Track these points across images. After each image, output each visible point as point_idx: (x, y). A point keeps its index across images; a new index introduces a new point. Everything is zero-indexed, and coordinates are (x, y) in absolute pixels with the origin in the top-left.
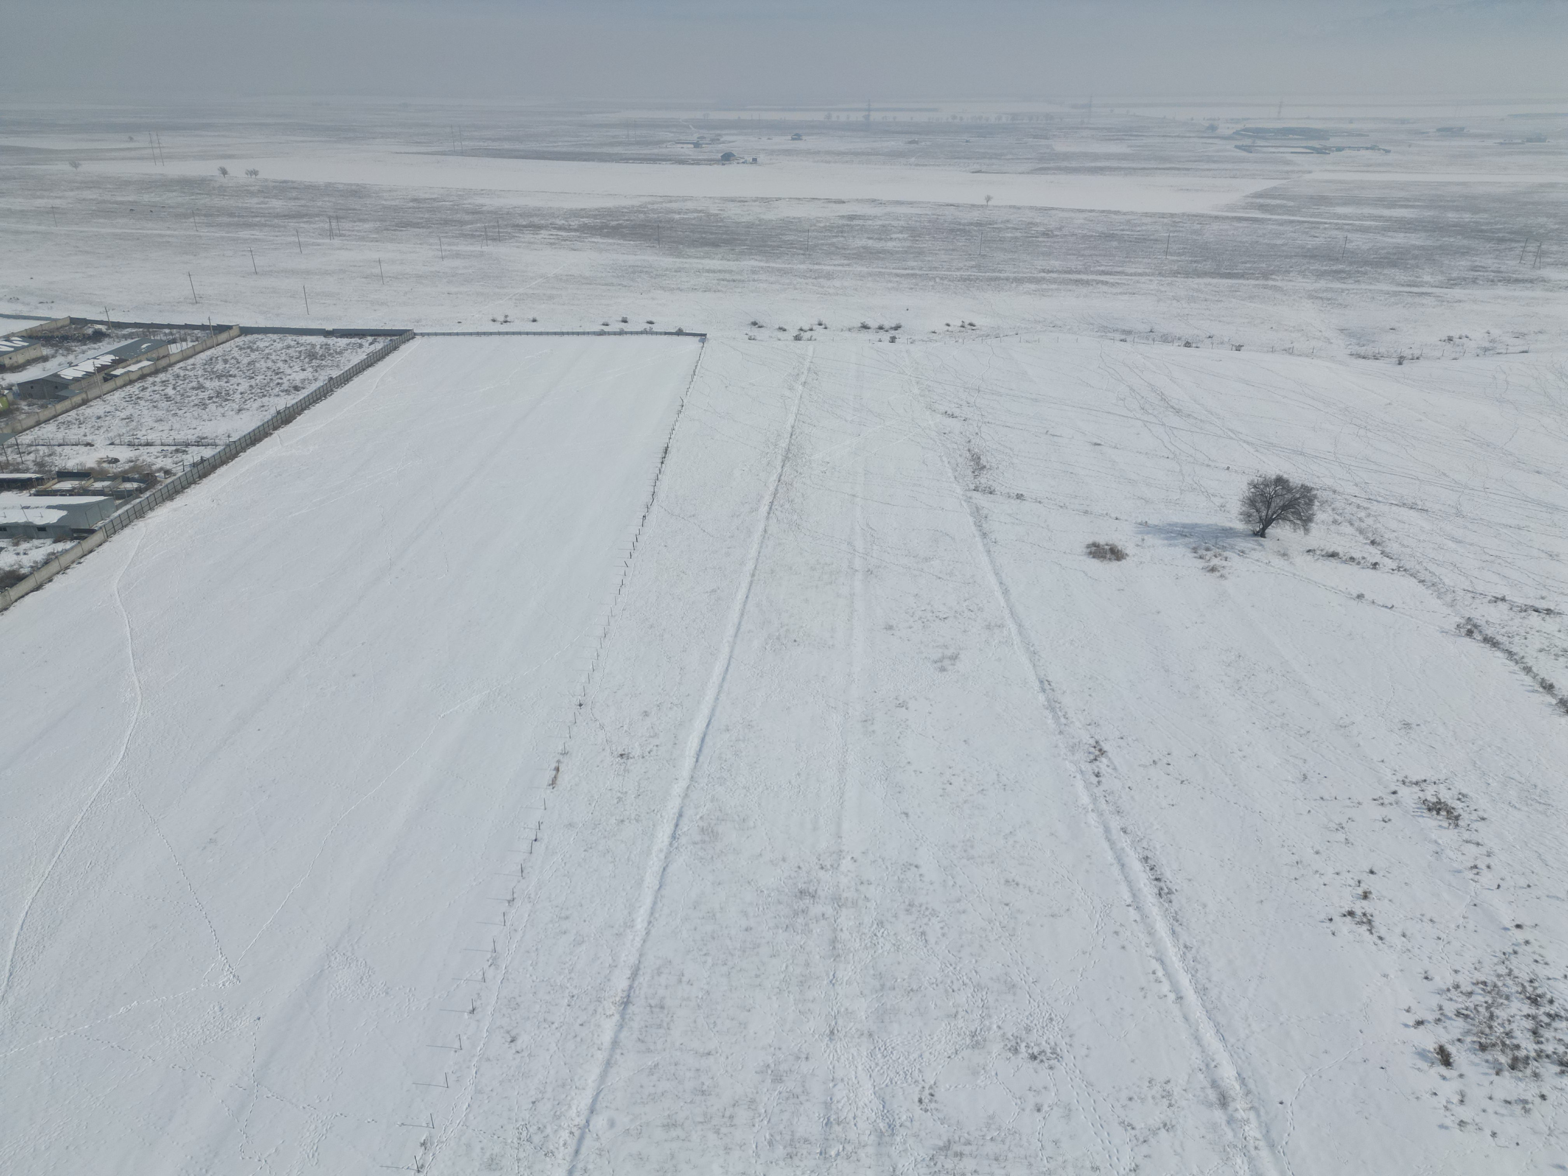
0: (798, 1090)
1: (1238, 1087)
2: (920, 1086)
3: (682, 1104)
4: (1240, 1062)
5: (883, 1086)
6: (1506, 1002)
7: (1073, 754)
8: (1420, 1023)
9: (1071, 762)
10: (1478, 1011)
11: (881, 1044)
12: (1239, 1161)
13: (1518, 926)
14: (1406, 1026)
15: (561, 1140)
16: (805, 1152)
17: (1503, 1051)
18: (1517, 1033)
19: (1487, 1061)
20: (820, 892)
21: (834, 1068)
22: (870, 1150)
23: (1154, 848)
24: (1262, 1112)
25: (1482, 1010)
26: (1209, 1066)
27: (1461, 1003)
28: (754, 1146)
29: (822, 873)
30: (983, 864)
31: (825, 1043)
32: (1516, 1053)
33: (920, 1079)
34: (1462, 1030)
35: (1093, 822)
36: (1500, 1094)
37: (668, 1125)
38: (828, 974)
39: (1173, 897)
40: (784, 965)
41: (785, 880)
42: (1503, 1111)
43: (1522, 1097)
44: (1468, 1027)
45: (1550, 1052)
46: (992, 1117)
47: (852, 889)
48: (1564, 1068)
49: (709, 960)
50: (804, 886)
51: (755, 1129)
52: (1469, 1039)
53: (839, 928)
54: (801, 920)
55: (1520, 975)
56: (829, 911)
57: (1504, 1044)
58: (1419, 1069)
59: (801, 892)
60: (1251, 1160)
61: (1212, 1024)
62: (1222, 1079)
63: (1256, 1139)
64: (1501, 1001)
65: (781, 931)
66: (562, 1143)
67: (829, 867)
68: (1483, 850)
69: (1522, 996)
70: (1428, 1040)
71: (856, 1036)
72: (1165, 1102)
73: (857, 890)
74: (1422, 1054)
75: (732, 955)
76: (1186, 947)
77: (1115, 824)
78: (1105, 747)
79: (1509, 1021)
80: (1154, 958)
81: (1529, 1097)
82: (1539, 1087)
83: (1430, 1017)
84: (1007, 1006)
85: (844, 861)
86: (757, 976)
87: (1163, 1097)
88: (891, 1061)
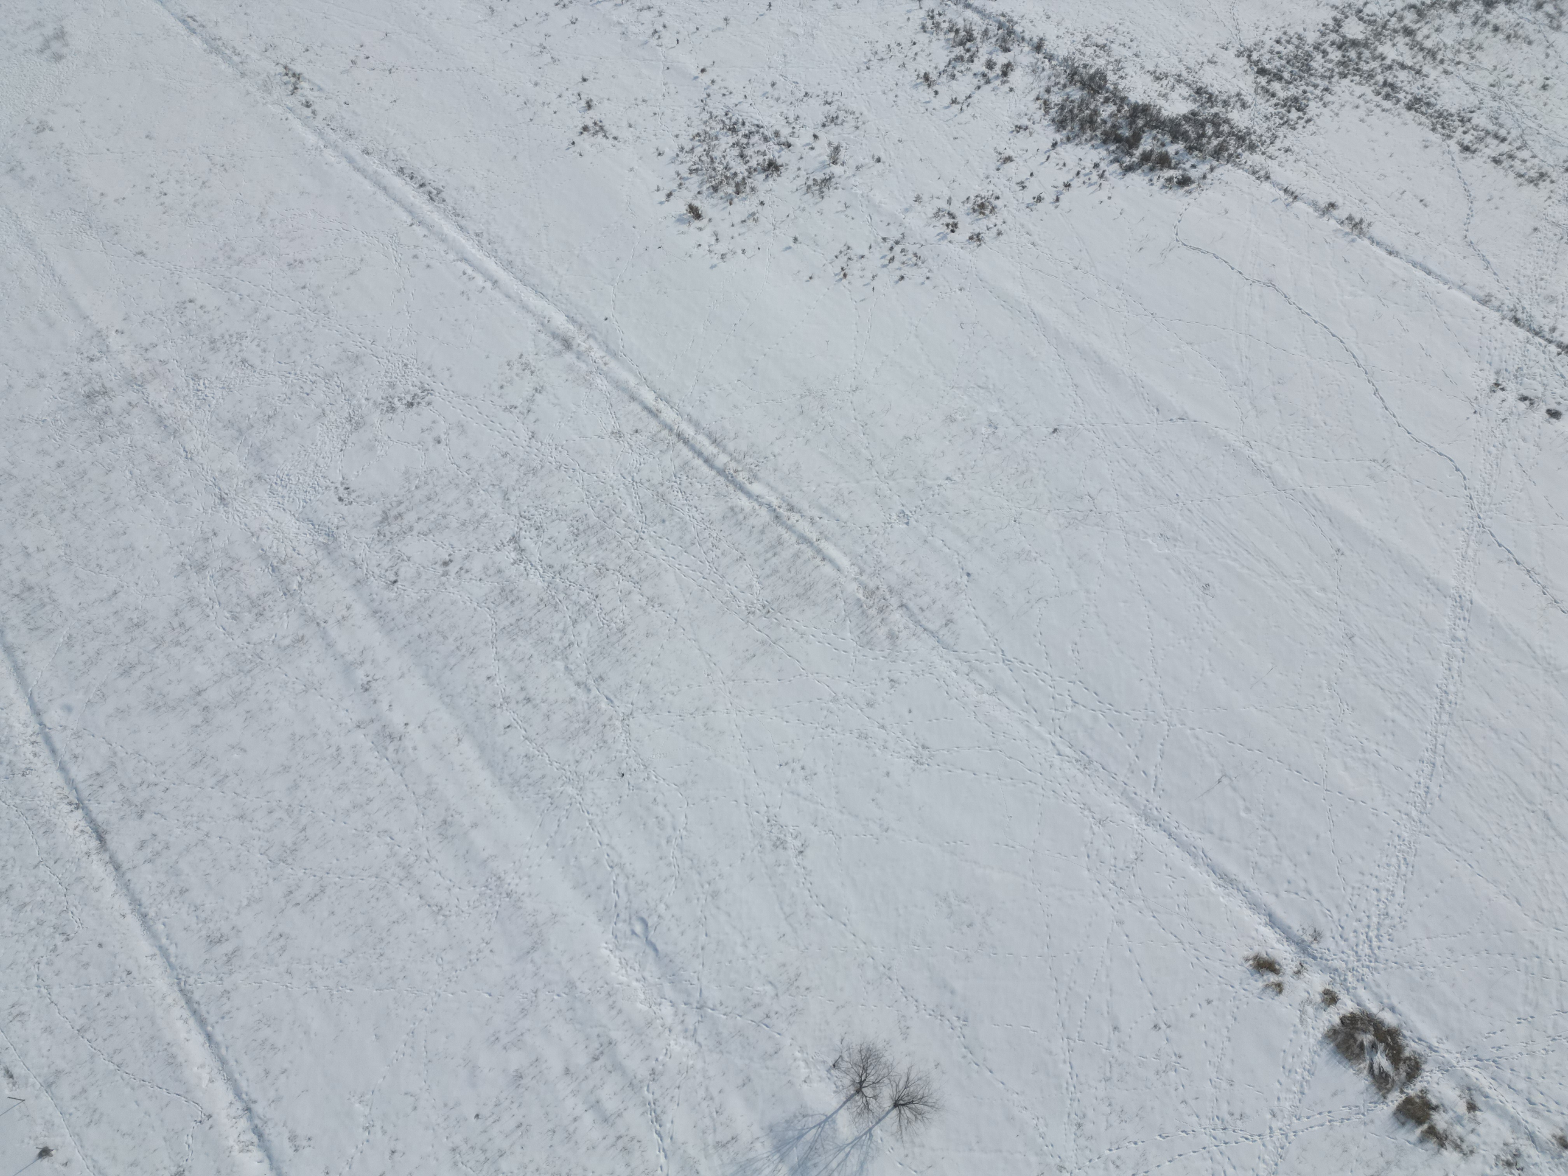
0: (228, 563)
1: (572, 327)
2: (333, 488)
3: (125, 648)
4: (563, 306)
5: (301, 509)
6: (716, 142)
7: (270, 93)
8: (669, 195)
9: (273, 103)
10: (702, 161)
11: (274, 479)
12: (599, 381)
13: (703, 71)
14: (661, 203)
15: (28, 755)
16: (271, 603)
17: (728, 184)
18: (732, 164)
19: (721, 198)
20: (108, 385)
21: (246, 525)
22: (325, 563)
23: (402, 155)
24: (597, 334)
25: (704, 158)
26: (544, 324)
27: (689, 160)
28: (221, 630)
29: (95, 365)
30: (255, 262)
31: (222, 511)
32: (736, 180)
33: (329, 483)
34: (698, 184)
35: (333, 159)
36: (737, 219)
37: (125, 671)
38: (178, 454)
39: (443, 195)
40: (127, 473)
41: (61, 395)
42: (743, 230)
43: (751, 212)
44: (700, 178)
45: (755, 166)
46: (406, 472)
47: (140, 362)
48: (767, 173)
49: (42, 517)
50: (86, 389)
51: (212, 617)
52: (704, 188)
53: (156, 406)
54: (109, 422)
55: (718, 113)
56: (134, 397)
57: (727, 178)
58: (683, 233)
59: (88, 396)
60: (606, 375)
61: (529, 289)
62: (558, 328)
63: (602, 357)
64: (713, 143)
65: (97, 445)
66: (31, 757)
67: (99, 355)
68: (654, 12)
69: (725, 130)
70: (679, 207)
71: (247, 487)
72: (528, 372)
73: (147, 360)
74: (680, 220)
75: (64, 498)
76: (477, 235)
77: (353, 148)
78: (298, 69)
79: (724, 156)
80: (458, 260)
81: (755, 210)
82: (757, 197)
83: (674, 186)
84: (362, 377)
85: (110, 340)
86: (106, 500)
87: (524, 370)
88: (293, 486)
